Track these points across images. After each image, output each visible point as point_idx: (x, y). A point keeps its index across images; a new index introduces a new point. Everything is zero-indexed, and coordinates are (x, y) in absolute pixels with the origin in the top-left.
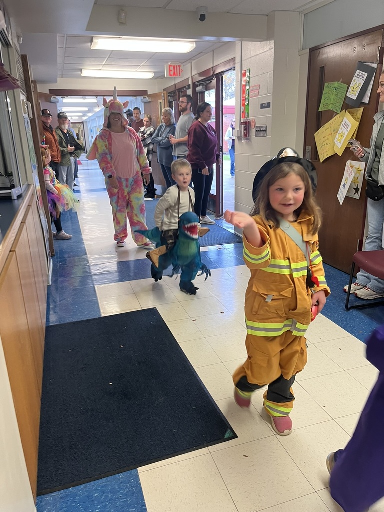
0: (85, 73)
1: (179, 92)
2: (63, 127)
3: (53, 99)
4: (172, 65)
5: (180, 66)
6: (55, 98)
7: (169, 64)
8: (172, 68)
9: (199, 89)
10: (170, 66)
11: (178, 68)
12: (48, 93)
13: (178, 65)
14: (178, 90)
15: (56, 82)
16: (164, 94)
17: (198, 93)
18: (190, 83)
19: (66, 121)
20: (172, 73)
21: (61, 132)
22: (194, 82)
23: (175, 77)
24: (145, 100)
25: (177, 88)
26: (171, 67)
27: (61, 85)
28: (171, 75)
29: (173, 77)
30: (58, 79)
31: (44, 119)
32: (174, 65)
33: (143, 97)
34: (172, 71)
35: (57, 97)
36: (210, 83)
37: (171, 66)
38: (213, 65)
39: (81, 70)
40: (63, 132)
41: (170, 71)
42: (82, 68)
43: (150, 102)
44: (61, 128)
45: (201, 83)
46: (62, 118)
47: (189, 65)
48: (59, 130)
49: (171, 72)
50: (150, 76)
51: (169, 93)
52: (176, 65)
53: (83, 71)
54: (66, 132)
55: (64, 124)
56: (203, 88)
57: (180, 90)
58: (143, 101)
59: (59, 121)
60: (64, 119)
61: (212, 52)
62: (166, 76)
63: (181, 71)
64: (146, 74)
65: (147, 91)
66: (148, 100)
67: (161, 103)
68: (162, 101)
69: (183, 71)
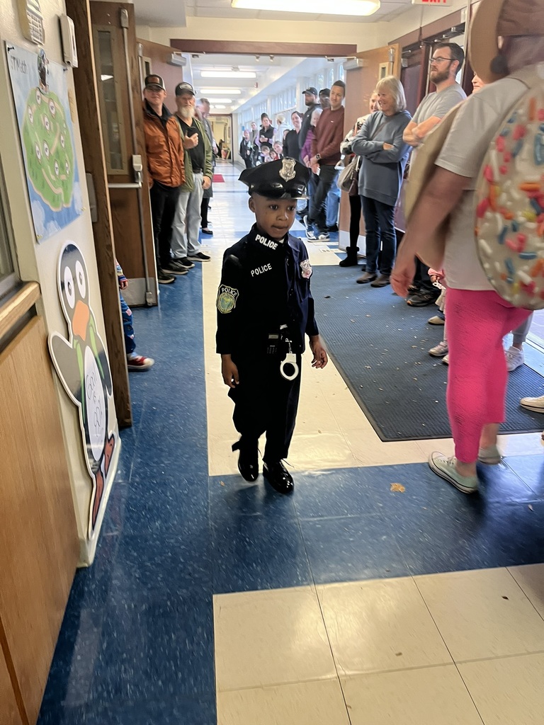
1: (428, 45)
2: (184, 112)
3: (175, 58)
12: (168, 44)
14: (426, 39)
15: (184, 24)
24: (351, 65)
27: (193, 30)
31: (148, 96)
40: (183, 124)
44: (181, 114)
46: (183, 94)
50: (372, 8)
54: (189, 123)
55: (186, 106)
59: (177, 101)
60: (189, 96)
64: (363, 5)
65: (356, 45)
66: (357, 62)
67: (384, 68)
68: (386, 65)
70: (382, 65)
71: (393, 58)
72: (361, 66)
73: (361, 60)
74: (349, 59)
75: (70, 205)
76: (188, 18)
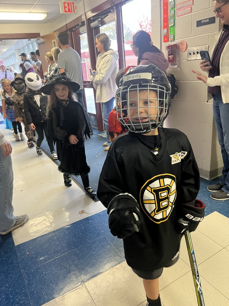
1: (71, 31)
8: (66, 5)
9: (93, 25)
10: (64, 3)
11: (72, 4)
13: (71, 2)
17: (92, 29)
18: (84, 19)
20: (67, 9)
22: (88, 18)
23: (69, 13)
29: (68, 13)
32: (68, 2)
33: (36, 39)
34: (66, 7)
37: (66, 3)
41: (65, 7)
45: (95, 18)
56: (99, 22)
62: (61, 13)
63: (75, 8)
64: (39, 16)
65: (39, 33)
66: (41, 40)
68: (55, 40)
69: (76, 8)
70: (53, 41)
72: (44, 41)
73: (44, 39)
74: (38, 39)
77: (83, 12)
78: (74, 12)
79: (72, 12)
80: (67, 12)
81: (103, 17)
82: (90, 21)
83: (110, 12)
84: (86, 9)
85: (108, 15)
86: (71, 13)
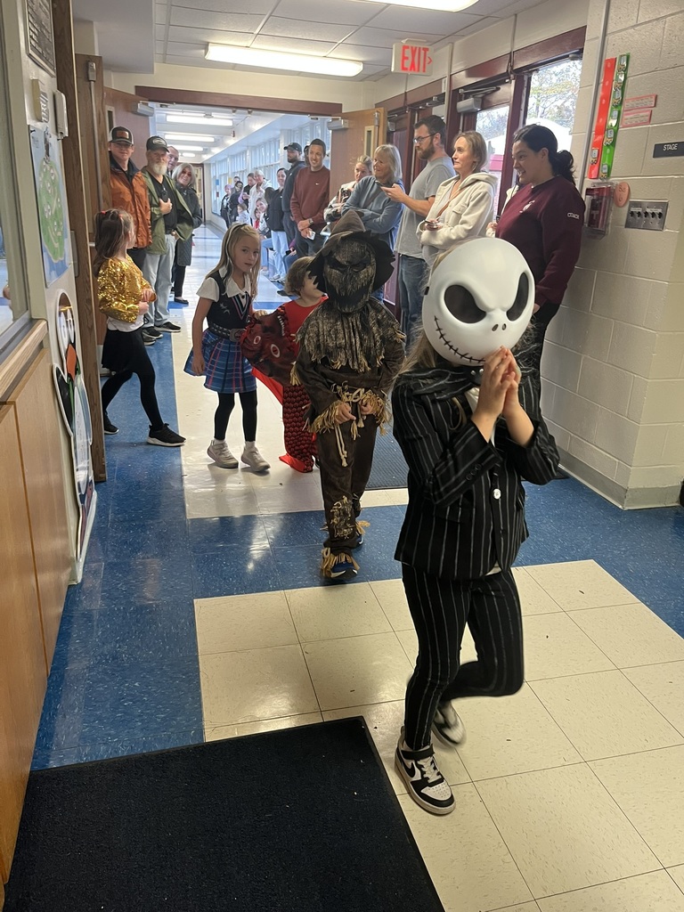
0: (215, 53)
1: (413, 111)
2: (156, 168)
3: (140, 107)
4: (410, 45)
5: (426, 50)
6: (147, 104)
7: (404, 41)
8: (408, 53)
9: (463, 105)
10: (405, 47)
11: (422, 52)
12: (133, 92)
13: (422, 47)
14: (412, 105)
15: (151, 70)
16: (380, 114)
17: (460, 114)
18: (445, 89)
19: (163, 155)
20: (408, 64)
21: (150, 180)
22: (454, 88)
23: (412, 72)
24: (335, 125)
25: (409, 103)
26: (406, 50)
27: (163, 77)
28: (404, 68)
29: (408, 72)
30: (155, 64)
31: (114, 149)
32: (414, 46)
33: (329, 119)
34: (407, 58)
35: (150, 104)
36: (494, 91)
37: (407, 47)
38: (512, 47)
39: (206, 46)
40: (155, 181)
41: (404, 58)
42: (209, 41)
43: (345, 129)
44: (152, 170)
45: (469, 91)
46: (155, 149)
47: (448, 48)
48: (147, 175)
49: (405, 61)
50: (354, 69)
51: (389, 112)
52: (418, 46)
53: (210, 47)
54: (160, 180)
55: (159, 162)
56: (475, 101)
57: (414, 107)
58: (331, 125)
59: (148, 155)
60: (161, 152)
61: (514, 17)
62: (393, 70)
63: (428, 60)
64: (345, 64)
65: (341, 105)
66: (342, 123)
67: (369, 132)
68: (371, 128)
69: (431, 61)
70: (367, 128)
71: (379, 122)
72: (347, 127)
73: (347, 121)
74: (333, 119)
75: (63, 259)
76: (156, 66)
77: (446, 73)
78: (424, 71)
79: (419, 70)
80: (406, 69)
81: (489, 90)
82: (456, 95)
83: (503, 82)
84: (453, 66)
85: (499, 89)
86: (416, 73)
